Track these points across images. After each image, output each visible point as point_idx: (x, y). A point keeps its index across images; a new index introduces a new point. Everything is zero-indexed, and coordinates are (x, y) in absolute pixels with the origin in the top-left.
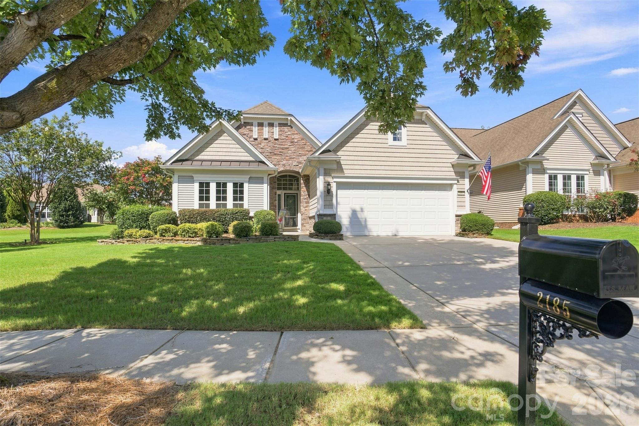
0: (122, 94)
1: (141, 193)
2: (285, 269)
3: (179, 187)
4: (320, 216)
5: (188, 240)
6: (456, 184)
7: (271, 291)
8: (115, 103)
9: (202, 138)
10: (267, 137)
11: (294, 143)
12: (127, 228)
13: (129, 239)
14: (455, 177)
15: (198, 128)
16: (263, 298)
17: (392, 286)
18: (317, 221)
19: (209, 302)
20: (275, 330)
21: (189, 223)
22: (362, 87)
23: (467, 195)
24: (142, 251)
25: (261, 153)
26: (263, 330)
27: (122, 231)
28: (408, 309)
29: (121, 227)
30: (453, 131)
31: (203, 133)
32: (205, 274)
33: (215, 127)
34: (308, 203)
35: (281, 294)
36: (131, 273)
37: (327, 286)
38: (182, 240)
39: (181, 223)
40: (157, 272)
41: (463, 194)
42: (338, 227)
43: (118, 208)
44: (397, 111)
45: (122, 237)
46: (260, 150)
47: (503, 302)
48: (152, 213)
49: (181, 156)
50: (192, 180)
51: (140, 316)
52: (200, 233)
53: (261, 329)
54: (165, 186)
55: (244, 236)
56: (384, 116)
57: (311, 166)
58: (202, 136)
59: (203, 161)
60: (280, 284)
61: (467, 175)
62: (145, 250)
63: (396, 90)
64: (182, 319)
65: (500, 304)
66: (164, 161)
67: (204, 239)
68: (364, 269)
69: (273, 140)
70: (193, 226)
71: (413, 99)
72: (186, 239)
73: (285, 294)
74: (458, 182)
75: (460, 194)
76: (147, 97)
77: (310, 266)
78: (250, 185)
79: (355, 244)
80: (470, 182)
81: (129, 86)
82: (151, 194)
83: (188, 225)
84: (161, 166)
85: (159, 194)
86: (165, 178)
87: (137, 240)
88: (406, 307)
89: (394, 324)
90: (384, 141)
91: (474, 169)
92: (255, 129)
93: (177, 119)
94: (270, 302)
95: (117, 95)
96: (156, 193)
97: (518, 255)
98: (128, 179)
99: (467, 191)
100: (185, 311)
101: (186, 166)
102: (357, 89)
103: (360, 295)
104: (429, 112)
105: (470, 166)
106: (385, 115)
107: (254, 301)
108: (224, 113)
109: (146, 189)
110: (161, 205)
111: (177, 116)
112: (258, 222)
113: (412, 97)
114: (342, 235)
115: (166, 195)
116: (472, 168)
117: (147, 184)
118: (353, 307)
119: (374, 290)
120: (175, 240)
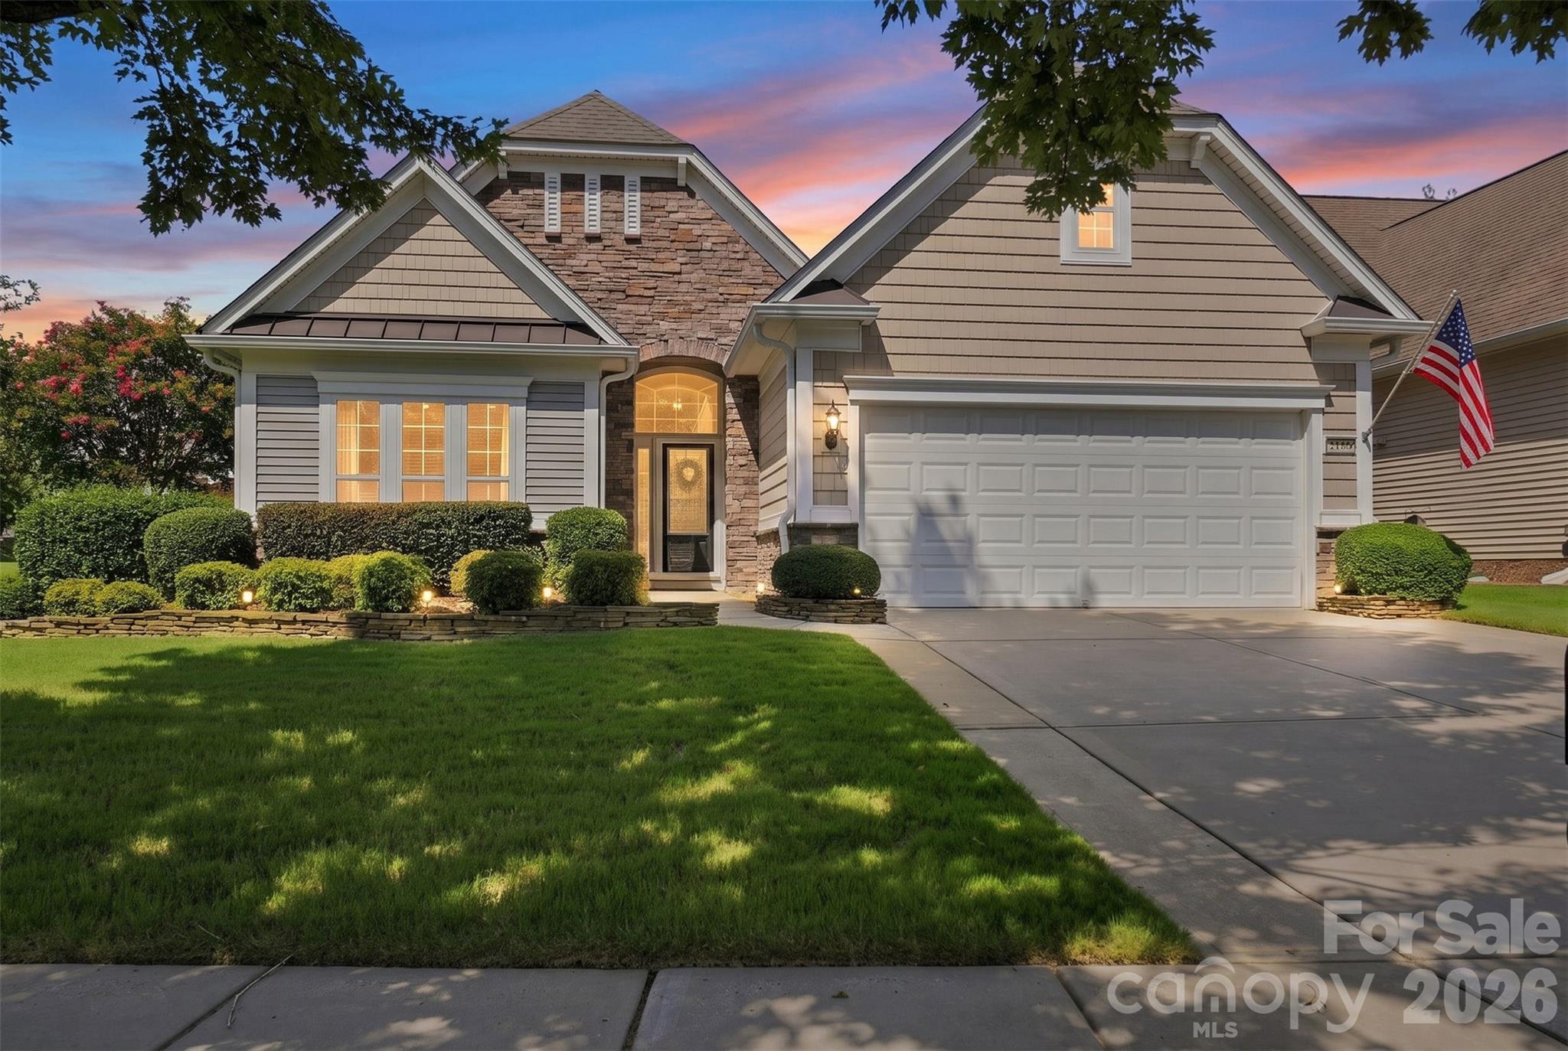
0: (39, 53)
1: (113, 440)
2: (663, 731)
3: (261, 417)
4: (798, 532)
5: (294, 621)
6: (1322, 411)
7: (612, 816)
8: (13, 88)
9: (356, 224)
10: (596, 230)
11: (703, 254)
12: (56, 575)
13: (64, 617)
14: (1317, 385)
15: (338, 188)
16: (579, 841)
17: (1069, 800)
18: (785, 550)
19: (370, 860)
20: (626, 966)
21: (298, 556)
22: (965, 39)
23: (1364, 454)
24: (116, 663)
25: (574, 291)
26: (579, 965)
27: (37, 588)
28: (1133, 886)
29: (32, 567)
30: (1310, 209)
31: (358, 210)
32: (357, 749)
33: (402, 186)
34: (751, 482)
35: (648, 826)
36: (70, 747)
37: (821, 798)
38: (270, 620)
39: (270, 558)
40: (172, 742)
41: (1346, 449)
42: (869, 573)
43: (22, 498)
44: (1096, 131)
45: (38, 611)
46: (571, 282)
47: (1504, 867)
48: (155, 516)
49: (267, 298)
50: (311, 392)
51: (107, 911)
52: (339, 594)
53: (569, 960)
54: (205, 417)
55: (510, 608)
56: (1047, 147)
57: (763, 339)
58: (355, 219)
59: (349, 319)
60: (644, 789)
61: (1364, 375)
62: (134, 657)
63: (1096, 45)
64: (270, 923)
65: (1491, 874)
66: (200, 321)
67: (358, 616)
68: (966, 735)
69: (619, 241)
70: (315, 565)
71: (1159, 84)
72: (289, 616)
73: (665, 825)
74: (1329, 404)
75: (1335, 448)
76: (139, 66)
77: (758, 721)
78: (532, 414)
79: (928, 637)
80: (1376, 404)
81: (61, 23)
82: (152, 446)
83: (293, 565)
84: (192, 339)
85: (180, 444)
86: (206, 382)
87: (99, 618)
88: (1126, 880)
89: (1078, 946)
90: (1044, 247)
91: (1391, 352)
92: (553, 200)
93: (255, 156)
94: (607, 856)
95: (19, 60)
96: (171, 442)
97: (1562, 684)
98: (60, 387)
99: (1365, 440)
100: (279, 889)
101: (289, 337)
102: (946, 47)
103: (948, 834)
104: (1219, 133)
105: (1378, 342)
106: (1052, 144)
107: (548, 853)
108: (440, 131)
109: (133, 423)
110: (191, 487)
111: (253, 143)
112: (562, 557)
113: (1156, 75)
114: (882, 604)
115: (211, 451)
116: (1386, 349)
117: (136, 406)
118: (921, 877)
119: (1001, 812)
120: (244, 620)
